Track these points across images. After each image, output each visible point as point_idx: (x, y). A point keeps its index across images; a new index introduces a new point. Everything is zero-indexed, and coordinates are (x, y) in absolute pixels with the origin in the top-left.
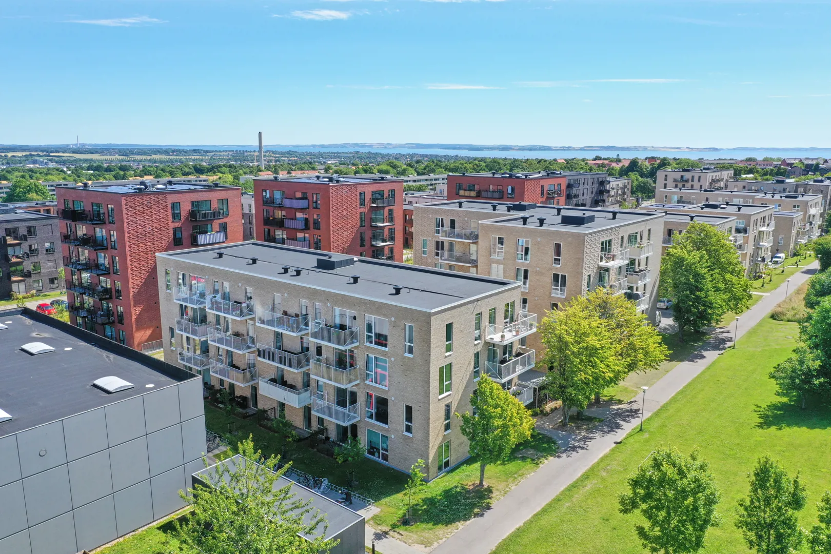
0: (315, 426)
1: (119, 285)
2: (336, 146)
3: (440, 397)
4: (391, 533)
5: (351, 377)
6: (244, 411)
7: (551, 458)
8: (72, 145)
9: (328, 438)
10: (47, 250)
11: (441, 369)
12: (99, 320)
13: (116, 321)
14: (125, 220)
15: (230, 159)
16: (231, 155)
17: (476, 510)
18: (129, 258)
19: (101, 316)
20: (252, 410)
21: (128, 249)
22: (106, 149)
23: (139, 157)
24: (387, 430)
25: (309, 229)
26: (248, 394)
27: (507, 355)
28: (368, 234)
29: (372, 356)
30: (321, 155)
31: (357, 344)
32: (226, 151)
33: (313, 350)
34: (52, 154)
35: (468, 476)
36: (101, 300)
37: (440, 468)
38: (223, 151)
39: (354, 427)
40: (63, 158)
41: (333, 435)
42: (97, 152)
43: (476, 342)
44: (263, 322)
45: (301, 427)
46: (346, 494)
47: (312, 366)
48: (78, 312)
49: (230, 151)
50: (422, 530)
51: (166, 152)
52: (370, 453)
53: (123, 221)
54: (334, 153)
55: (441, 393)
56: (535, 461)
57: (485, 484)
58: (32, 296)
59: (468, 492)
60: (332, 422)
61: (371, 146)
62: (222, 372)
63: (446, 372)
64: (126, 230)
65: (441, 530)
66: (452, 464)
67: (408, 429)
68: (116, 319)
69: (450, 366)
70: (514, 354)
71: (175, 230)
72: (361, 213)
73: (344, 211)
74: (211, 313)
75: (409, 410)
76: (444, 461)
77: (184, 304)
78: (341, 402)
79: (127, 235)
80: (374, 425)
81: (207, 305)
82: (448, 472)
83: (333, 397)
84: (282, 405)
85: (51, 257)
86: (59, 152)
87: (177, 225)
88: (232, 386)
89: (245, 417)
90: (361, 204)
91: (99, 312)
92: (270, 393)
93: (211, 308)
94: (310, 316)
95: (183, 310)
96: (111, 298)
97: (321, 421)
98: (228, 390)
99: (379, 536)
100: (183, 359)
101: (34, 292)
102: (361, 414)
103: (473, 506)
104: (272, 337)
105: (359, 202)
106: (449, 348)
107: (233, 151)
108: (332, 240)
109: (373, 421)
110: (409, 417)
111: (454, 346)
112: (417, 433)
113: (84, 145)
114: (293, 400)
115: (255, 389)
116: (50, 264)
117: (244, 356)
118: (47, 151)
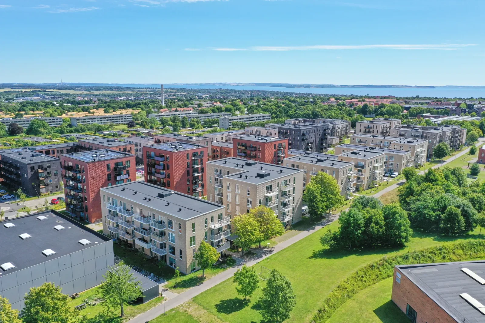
0: (154, 255)
1: (86, 196)
2: (209, 84)
3: (191, 247)
4: (169, 290)
5: (164, 239)
6: (130, 249)
7: (231, 268)
8: (58, 83)
9: (157, 259)
10: (55, 174)
11: (191, 238)
12: (78, 210)
13: (85, 211)
14: (89, 173)
15: (147, 93)
16: (148, 91)
17: (198, 284)
18: (90, 187)
19: (79, 208)
20: (133, 249)
21: (89, 183)
22: (78, 87)
23: (96, 92)
24: (175, 257)
25: (165, 169)
26: (132, 242)
27: (220, 232)
28: (191, 171)
29: (170, 233)
30: (200, 91)
31: (165, 228)
32: (145, 88)
33: (152, 229)
34: (47, 90)
35: (199, 274)
36: (79, 202)
37: (192, 271)
38: (144, 88)
39: (165, 256)
40: (54, 93)
41: (159, 258)
42: (72, 89)
43: (205, 228)
44: (136, 218)
45: (149, 255)
46: (158, 278)
47: (151, 235)
48: (70, 206)
49: (148, 88)
50: (179, 289)
51: (111, 88)
52: (170, 265)
53: (88, 173)
54: (207, 90)
55: (191, 245)
56: (225, 269)
57: (204, 276)
58: (49, 194)
59: (198, 278)
60: (159, 255)
61: (229, 84)
62: (123, 234)
63: (193, 239)
64: (89, 176)
65: (184, 289)
66: (196, 269)
67: (181, 257)
68: (84, 209)
69: (194, 237)
70: (223, 231)
71: (108, 175)
72: (187, 162)
73: (180, 162)
74: (119, 214)
75: (181, 251)
76: (193, 268)
77: (110, 209)
78: (161, 248)
79: (89, 178)
80: (171, 255)
81: (118, 210)
82: (195, 272)
83: (159, 246)
84: (143, 248)
85: (57, 177)
86: (51, 89)
87: (109, 172)
88: (127, 240)
89: (130, 251)
90: (187, 158)
91: (78, 207)
92: (139, 244)
93: (119, 212)
94: (151, 217)
95: (110, 211)
96: (83, 201)
97: (155, 254)
98: (125, 241)
99: (164, 291)
100: (109, 229)
101: (49, 192)
102: (167, 252)
103: (198, 282)
104: (140, 224)
105: (186, 157)
106: (193, 231)
107: (149, 88)
108: (174, 174)
109: (171, 254)
110: (181, 253)
111: (195, 230)
112: (183, 259)
113: (65, 84)
114: (145, 246)
115: (134, 241)
116: (56, 180)
117: (130, 229)
118: (44, 87)
